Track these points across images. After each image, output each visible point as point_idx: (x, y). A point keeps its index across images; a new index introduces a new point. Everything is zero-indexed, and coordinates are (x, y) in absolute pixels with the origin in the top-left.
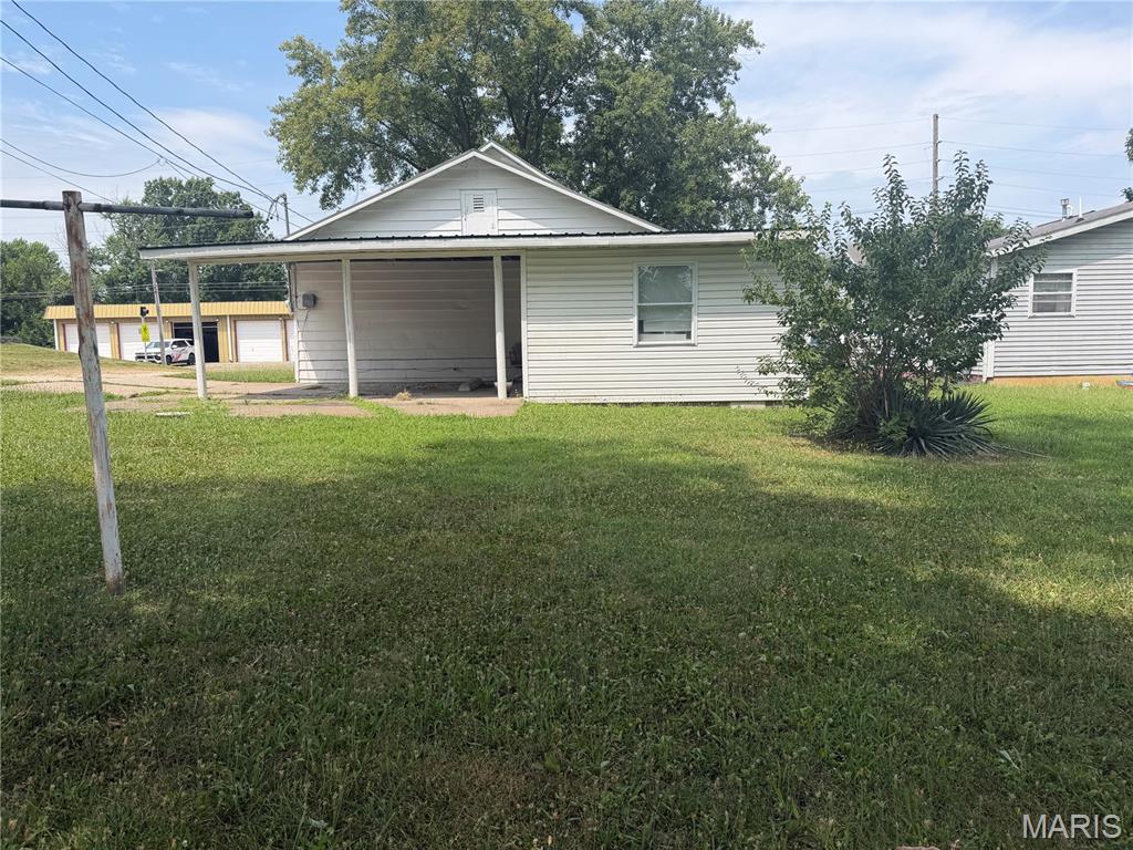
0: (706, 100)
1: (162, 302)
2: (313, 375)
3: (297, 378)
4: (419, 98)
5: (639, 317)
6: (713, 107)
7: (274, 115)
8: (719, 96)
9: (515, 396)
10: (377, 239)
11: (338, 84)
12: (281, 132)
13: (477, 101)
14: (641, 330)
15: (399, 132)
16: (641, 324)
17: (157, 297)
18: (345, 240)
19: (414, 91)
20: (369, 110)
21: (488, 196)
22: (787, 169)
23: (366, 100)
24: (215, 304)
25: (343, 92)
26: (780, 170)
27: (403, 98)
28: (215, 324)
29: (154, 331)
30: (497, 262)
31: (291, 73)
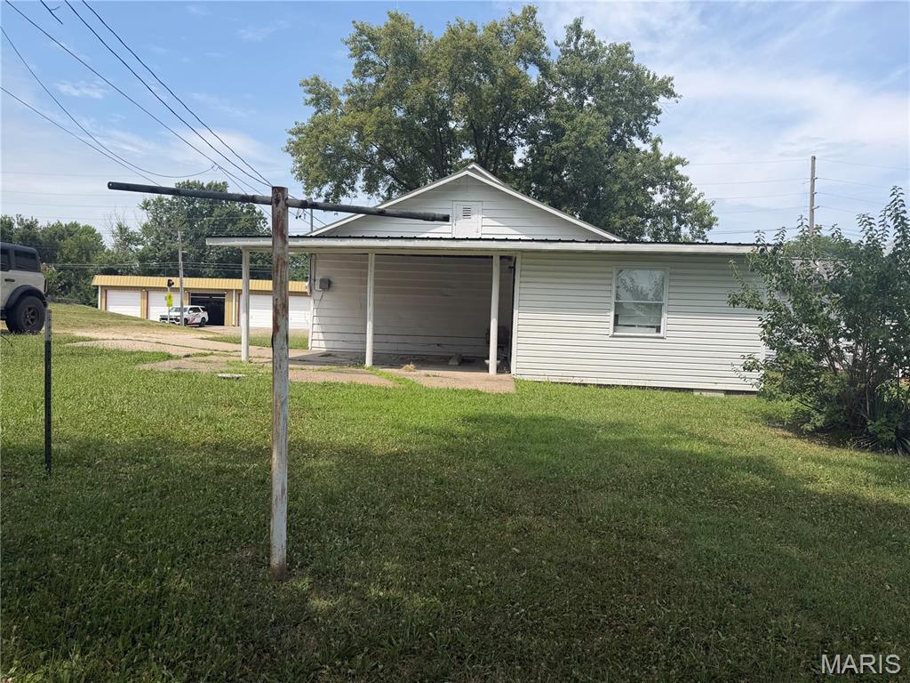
0: (632, 138)
1: (184, 276)
2: (323, 344)
3: (309, 346)
4: (406, 127)
5: (615, 311)
6: (637, 142)
7: (290, 136)
8: (643, 135)
9: (504, 373)
10: (402, 238)
11: (342, 114)
12: (295, 149)
13: (451, 132)
14: (616, 324)
15: (386, 153)
16: (616, 317)
17: (181, 272)
18: (363, 237)
19: (403, 122)
20: (368, 135)
21: (474, 206)
22: (701, 195)
23: (366, 127)
24: (221, 280)
25: (348, 120)
26: (695, 195)
27: (395, 127)
28: (224, 295)
29: (177, 300)
30: (496, 261)
31: (306, 104)
